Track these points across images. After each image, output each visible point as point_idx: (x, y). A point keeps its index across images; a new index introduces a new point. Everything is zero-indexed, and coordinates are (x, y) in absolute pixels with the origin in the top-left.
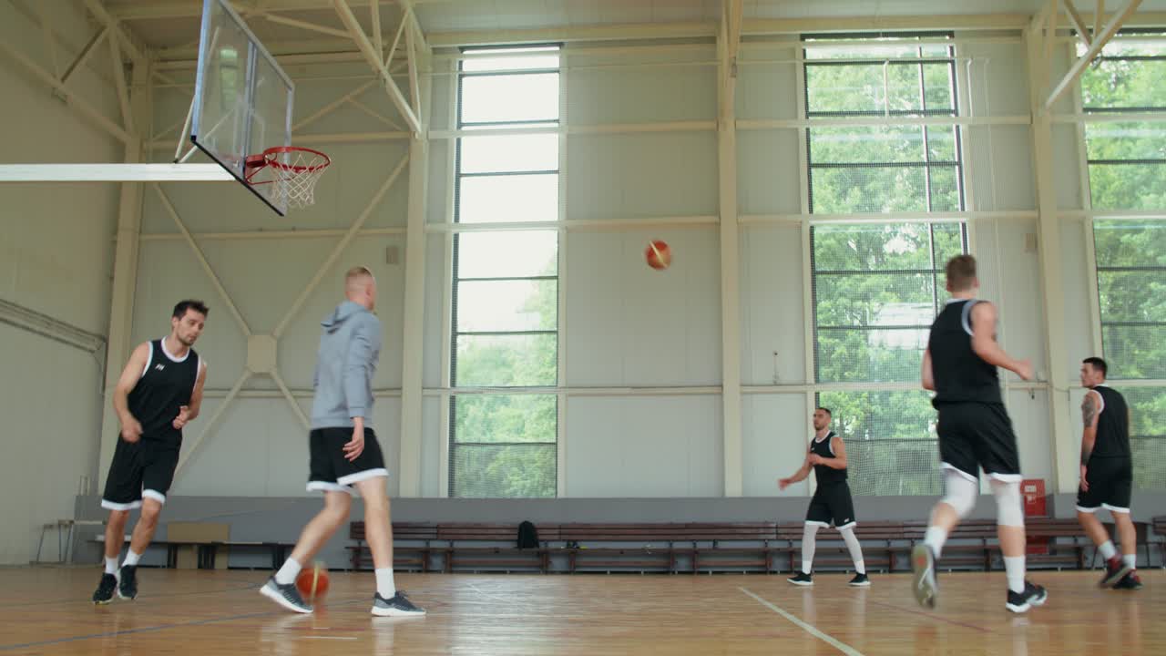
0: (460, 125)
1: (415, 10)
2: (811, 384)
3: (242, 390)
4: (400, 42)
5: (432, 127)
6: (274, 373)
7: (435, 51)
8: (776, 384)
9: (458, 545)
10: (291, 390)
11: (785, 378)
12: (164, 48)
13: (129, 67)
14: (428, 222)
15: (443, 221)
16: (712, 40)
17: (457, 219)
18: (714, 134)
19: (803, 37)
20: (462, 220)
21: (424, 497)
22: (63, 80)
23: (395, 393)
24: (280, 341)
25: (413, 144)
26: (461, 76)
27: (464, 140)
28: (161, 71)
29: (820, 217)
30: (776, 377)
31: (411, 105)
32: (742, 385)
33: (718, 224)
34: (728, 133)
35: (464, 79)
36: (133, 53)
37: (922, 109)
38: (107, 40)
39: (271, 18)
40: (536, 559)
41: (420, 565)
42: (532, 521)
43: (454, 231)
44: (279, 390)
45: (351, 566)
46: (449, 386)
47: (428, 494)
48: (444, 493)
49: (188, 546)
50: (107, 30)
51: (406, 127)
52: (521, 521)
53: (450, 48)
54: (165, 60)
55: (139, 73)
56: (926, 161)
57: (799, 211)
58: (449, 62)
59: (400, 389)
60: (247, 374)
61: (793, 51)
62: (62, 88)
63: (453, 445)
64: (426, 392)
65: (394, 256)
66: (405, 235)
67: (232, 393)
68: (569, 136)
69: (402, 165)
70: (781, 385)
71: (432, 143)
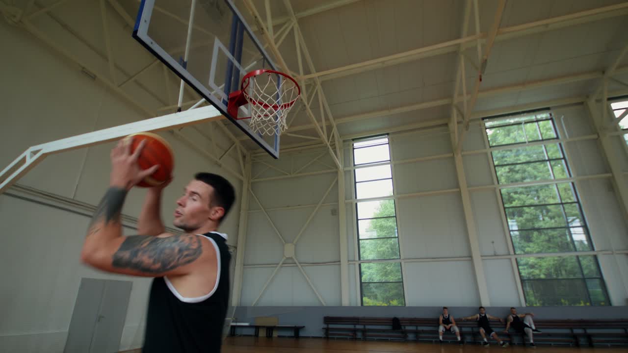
0: (354, 165)
1: (337, 126)
2: (512, 255)
3: (283, 264)
4: (332, 139)
5: (345, 166)
6: (294, 258)
7: (344, 141)
8: (495, 255)
9: (368, 327)
10: (300, 263)
11: (499, 253)
12: (256, 149)
13: (244, 157)
14: (346, 199)
15: (351, 198)
16: (446, 125)
17: (356, 198)
18: (453, 158)
19: (483, 119)
20: (358, 198)
21: (352, 305)
22: (220, 159)
23: (338, 263)
24: (296, 245)
25: (339, 173)
26: (354, 149)
27: (356, 170)
28: (255, 157)
29: (503, 185)
30: (495, 252)
31: (337, 158)
32: (482, 256)
33: (460, 192)
34: (458, 158)
35: (355, 150)
36: (245, 151)
37: (541, 138)
38: (235, 148)
39: (289, 135)
40: (400, 334)
41: (353, 336)
42: (397, 317)
43: (355, 202)
44: (295, 263)
45: (324, 336)
46: (358, 260)
47: (353, 305)
48: (359, 305)
49: (264, 327)
50: (235, 144)
51: (336, 167)
52: (393, 316)
53: (349, 140)
54: (255, 153)
55: (248, 158)
56: (547, 158)
57: (493, 184)
58: (349, 145)
59: (340, 261)
60: (285, 258)
61: (480, 125)
62: (220, 162)
63: (361, 283)
64: (350, 262)
65: (335, 212)
66: (338, 205)
67: (279, 265)
68: (395, 165)
69: (336, 180)
70: (498, 256)
71: (345, 172)
